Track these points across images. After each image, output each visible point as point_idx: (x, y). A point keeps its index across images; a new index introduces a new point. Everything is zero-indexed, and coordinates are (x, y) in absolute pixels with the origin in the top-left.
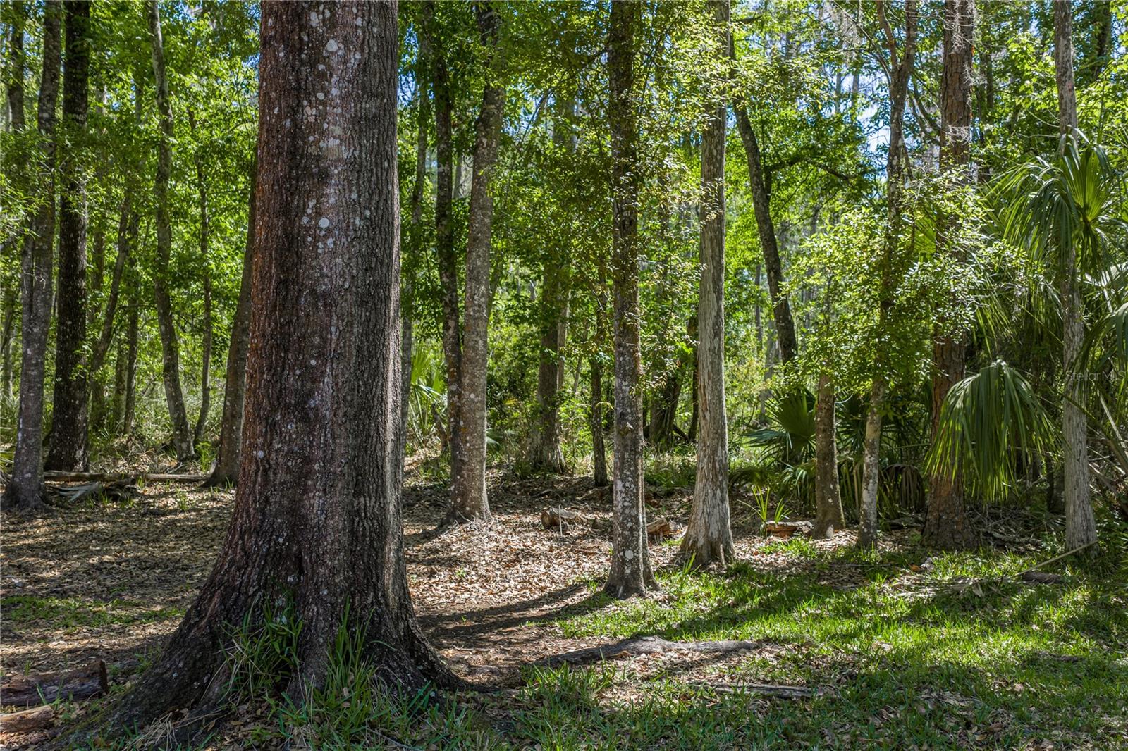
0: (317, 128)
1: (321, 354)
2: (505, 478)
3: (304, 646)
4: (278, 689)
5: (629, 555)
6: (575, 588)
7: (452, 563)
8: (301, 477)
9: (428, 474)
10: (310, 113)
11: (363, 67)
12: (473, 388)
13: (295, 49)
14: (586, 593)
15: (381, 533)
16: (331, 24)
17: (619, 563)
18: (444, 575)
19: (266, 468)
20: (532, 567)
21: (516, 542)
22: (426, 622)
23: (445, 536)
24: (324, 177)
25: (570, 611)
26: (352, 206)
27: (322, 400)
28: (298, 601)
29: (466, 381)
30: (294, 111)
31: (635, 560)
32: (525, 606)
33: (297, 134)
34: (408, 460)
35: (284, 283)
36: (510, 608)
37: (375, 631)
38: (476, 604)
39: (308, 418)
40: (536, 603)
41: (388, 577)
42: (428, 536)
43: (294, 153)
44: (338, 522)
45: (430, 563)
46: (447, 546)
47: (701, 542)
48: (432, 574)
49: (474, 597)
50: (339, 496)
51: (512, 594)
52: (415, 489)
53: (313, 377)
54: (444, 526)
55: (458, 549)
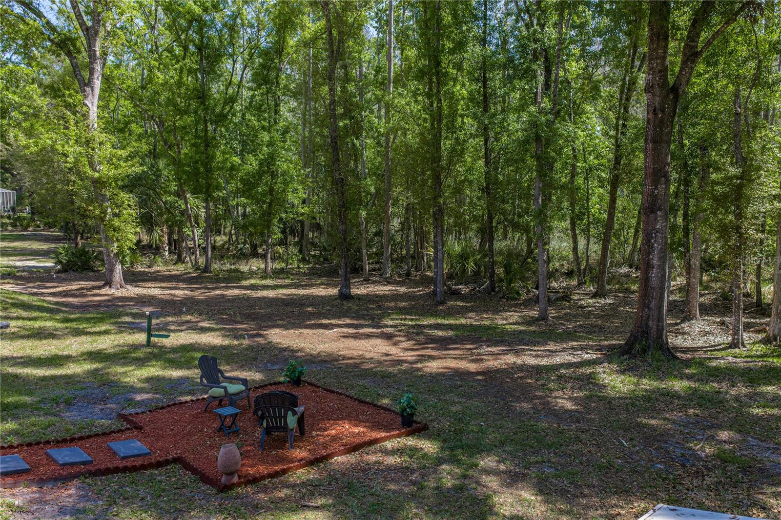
0: (652, 259)
1: (652, 298)
2: (716, 299)
3: (649, 347)
4: (644, 354)
5: (736, 337)
6: (720, 345)
7: (684, 334)
8: (648, 318)
9: (681, 295)
10: (651, 257)
11: (661, 248)
12: (694, 278)
13: (649, 246)
14: (723, 346)
15: (663, 329)
16: (655, 241)
17: (733, 339)
18: (680, 337)
19: (642, 317)
20: (710, 338)
21: (707, 329)
22: (673, 348)
23: (683, 325)
24: (653, 267)
25: (715, 350)
26: (659, 273)
27: (652, 305)
28: (647, 339)
29: (692, 275)
30: (648, 256)
31: (738, 339)
32: (702, 347)
33: (649, 260)
34: (673, 283)
35: (645, 286)
36: (698, 348)
37: (661, 346)
38: (688, 345)
39: (650, 309)
40: (705, 347)
41: (664, 337)
42: (677, 324)
43: (648, 263)
44: (655, 327)
45: (676, 333)
46: (683, 328)
47: (771, 335)
48: (676, 337)
49: (688, 344)
50: (655, 322)
51: (700, 344)
52: (675, 301)
53: (651, 302)
54: (683, 321)
55: (686, 329)
